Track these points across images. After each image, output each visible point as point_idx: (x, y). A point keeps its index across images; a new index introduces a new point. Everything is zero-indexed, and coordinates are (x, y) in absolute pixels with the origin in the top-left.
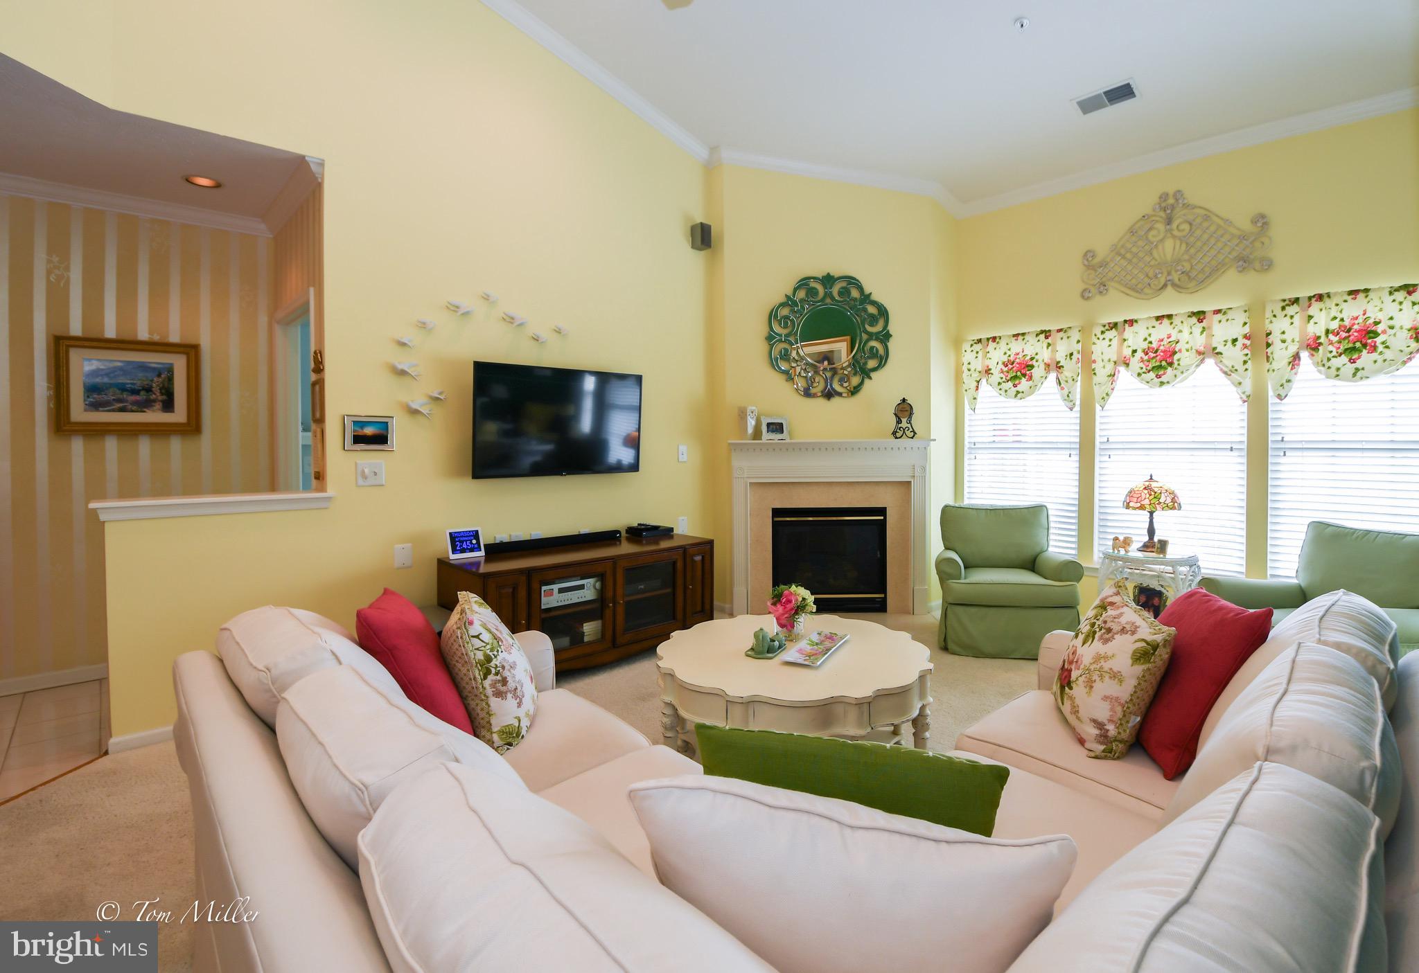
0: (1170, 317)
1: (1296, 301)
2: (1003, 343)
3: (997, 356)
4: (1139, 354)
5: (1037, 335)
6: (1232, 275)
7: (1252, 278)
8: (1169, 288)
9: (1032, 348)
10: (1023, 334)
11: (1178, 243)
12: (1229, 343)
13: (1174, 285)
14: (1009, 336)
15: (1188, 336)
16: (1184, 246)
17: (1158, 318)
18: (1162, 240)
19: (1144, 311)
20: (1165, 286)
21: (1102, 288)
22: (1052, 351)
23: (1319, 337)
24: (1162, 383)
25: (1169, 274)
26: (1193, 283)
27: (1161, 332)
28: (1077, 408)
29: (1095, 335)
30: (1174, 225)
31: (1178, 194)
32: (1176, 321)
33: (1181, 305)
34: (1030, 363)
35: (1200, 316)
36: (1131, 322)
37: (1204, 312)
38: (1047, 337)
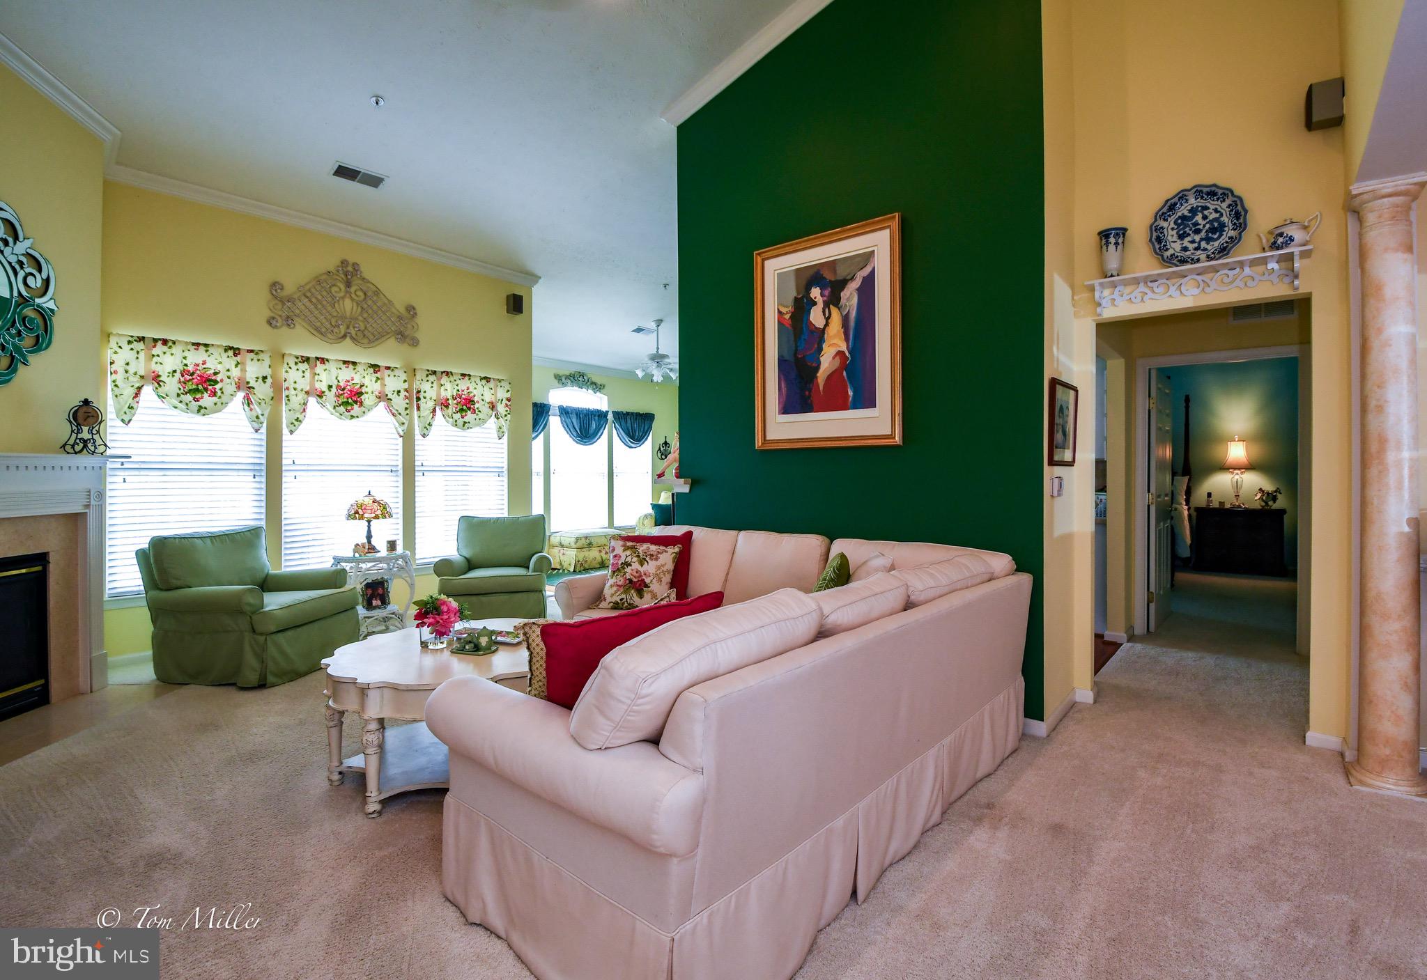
0: (354, 363)
1: (434, 373)
3: (169, 362)
5: (226, 351)
6: (392, 343)
7: (404, 348)
8: (348, 339)
9: (217, 362)
10: (206, 345)
11: (355, 304)
13: (352, 338)
16: (359, 309)
17: (345, 362)
18: (343, 298)
19: (335, 353)
20: (344, 336)
21: (289, 321)
22: (241, 370)
23: (448, 399)
24: (352, 417)
25: (348, 328)
26: (366, 341)
29: (288, 364)
30: (353, 289)
31: (356, 266)
32: (359, 368)
33: (364, 357)
34: (214, 378)
35: (376, 368)
36: (323, 361)
37: (378, 366)
38: (235, 355)
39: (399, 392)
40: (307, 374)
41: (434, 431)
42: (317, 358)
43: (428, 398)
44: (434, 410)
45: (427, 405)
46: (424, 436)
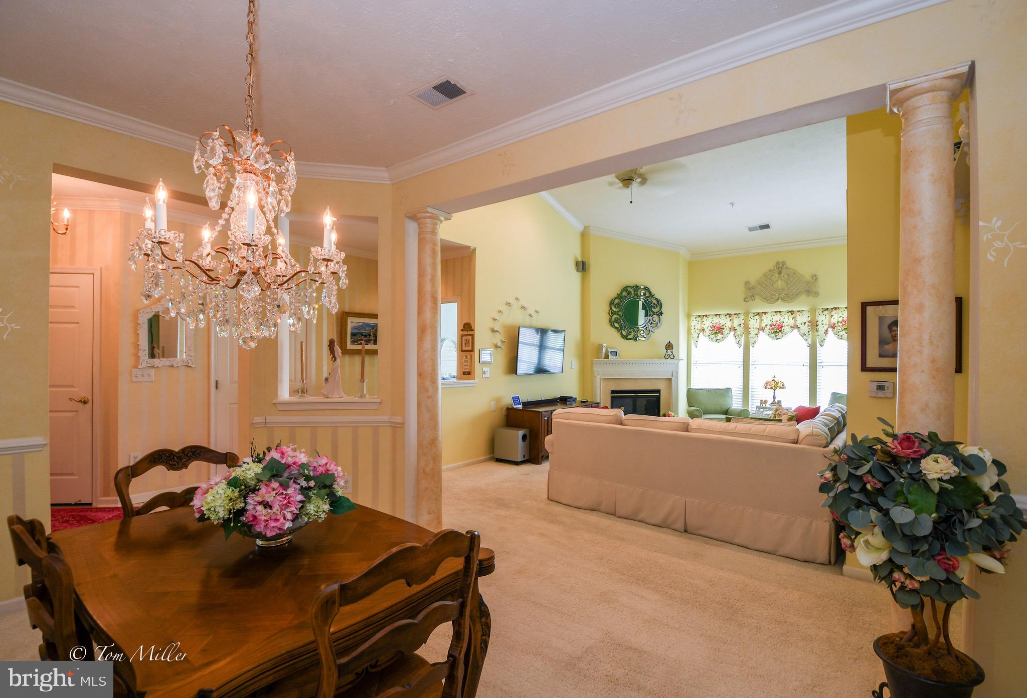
0: (780, 312)
1: (827, 309)
2: (710, 318)
3: (707, 323)
4: (768, 326)
5: (726, 316)
6: (803, 297)
7: (811, 299)
8: (780, 300)
9: (724, 321)
10: (719, 315)
11: (783, 282)
12: (803, 324)
13: (782, 299)
14: (713, 315)
15: (788, 320)
16: (786, 284)
17: (776, 312)
18: (777, 280)
19: (770, 309)
20: (778, 299)
21: (753, 297)
22: (732, 323)
23: (835, 324)
24: (777, 339)
25: (780, 295)
26: (789, 299)
27: (777, 318)
28: (742, 347)
29: (750, 317)
30: (782, 274)
31: (784, 263)
32: (783, 314)
33: (785, 308)
34: (722, 327)
35: (792, 312)
36: (765, 313)
37: (793, 311)
38: (730, 317)
39: (805, 323)
40: (758, 321)
41: (826, 343)
42: (763, 312)
43: (825, 324)
44: (827, 331)
45: (822, 329)
46: (821, 345)
